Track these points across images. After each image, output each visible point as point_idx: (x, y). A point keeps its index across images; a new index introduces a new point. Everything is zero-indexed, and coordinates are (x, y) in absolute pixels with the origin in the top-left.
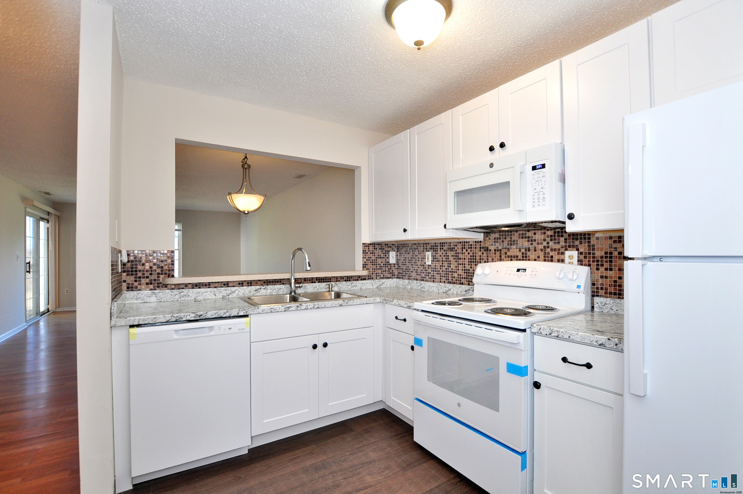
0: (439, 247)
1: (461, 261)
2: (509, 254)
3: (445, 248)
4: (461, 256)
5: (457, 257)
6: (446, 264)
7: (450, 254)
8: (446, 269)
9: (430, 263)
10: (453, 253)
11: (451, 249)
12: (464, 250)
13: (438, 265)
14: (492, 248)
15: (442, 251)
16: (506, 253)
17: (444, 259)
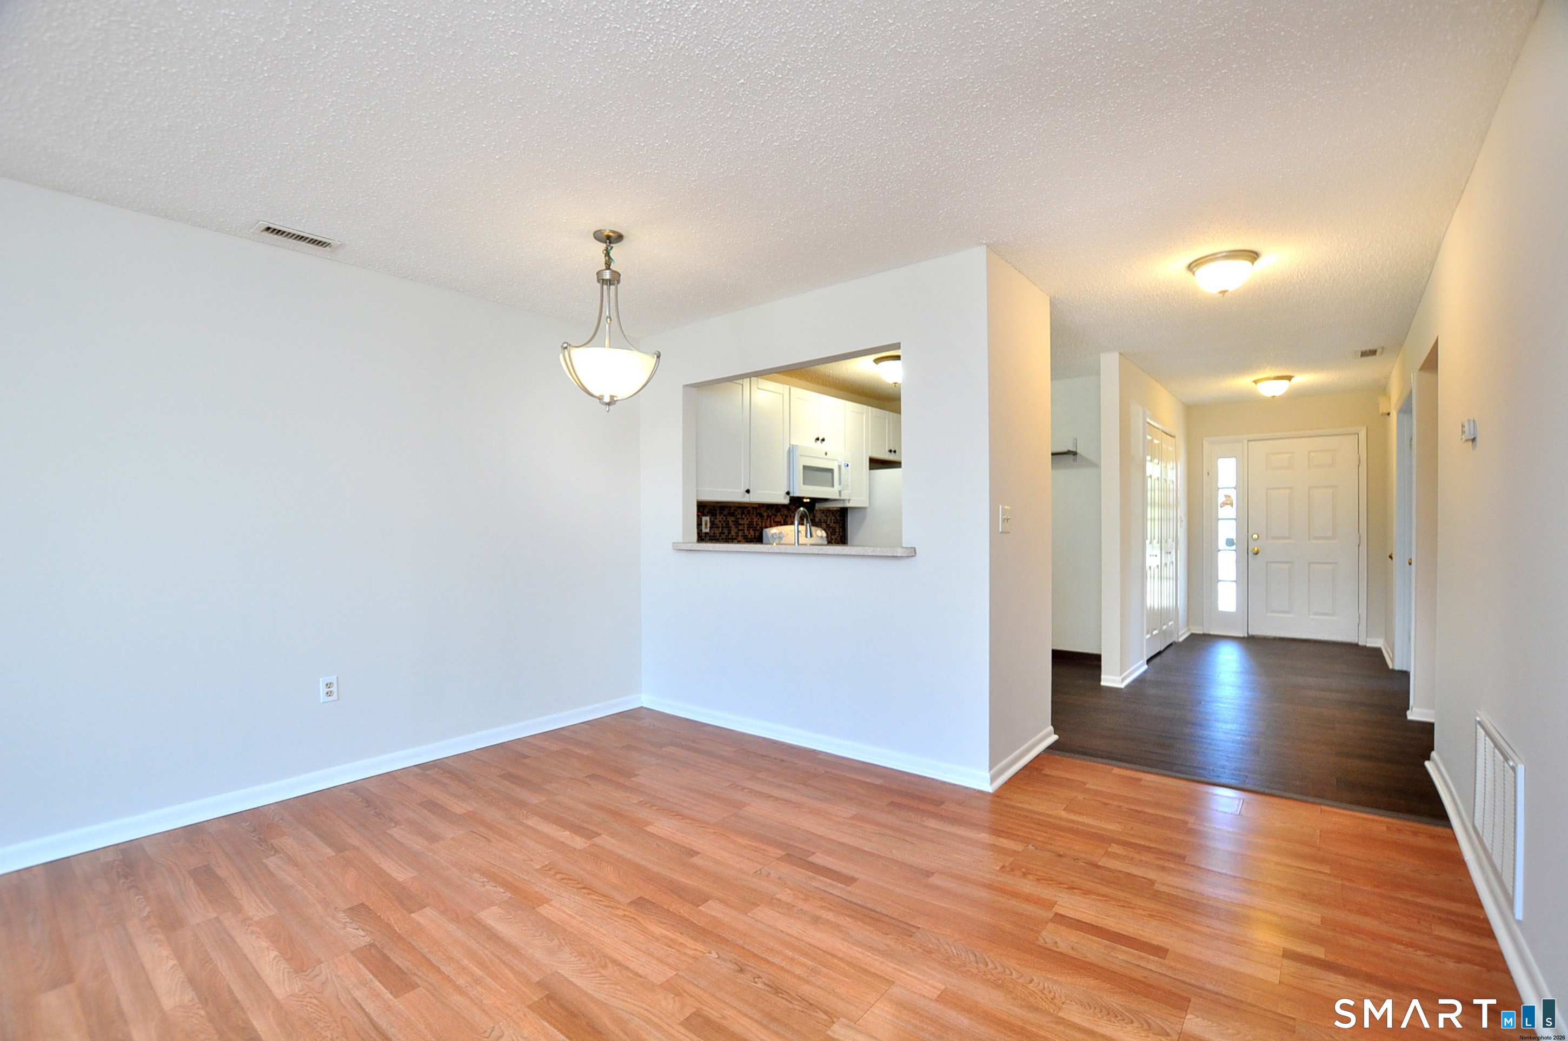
0: (718, 512)
1: (741, 527)
2: (776, 520)
3: (725, 512)
4: (741, 522)
5: (737, 523)
6: (726, 531)
7: (731, 519)
8: (726, 536)
9: (708, 530)
10: (733, 519)
11: (732, 514)
12: (744, 516)
13: (717, 531)
14: (765, 514)
15: (722, 516)
16: (774, 519)
17: (724, 525)
